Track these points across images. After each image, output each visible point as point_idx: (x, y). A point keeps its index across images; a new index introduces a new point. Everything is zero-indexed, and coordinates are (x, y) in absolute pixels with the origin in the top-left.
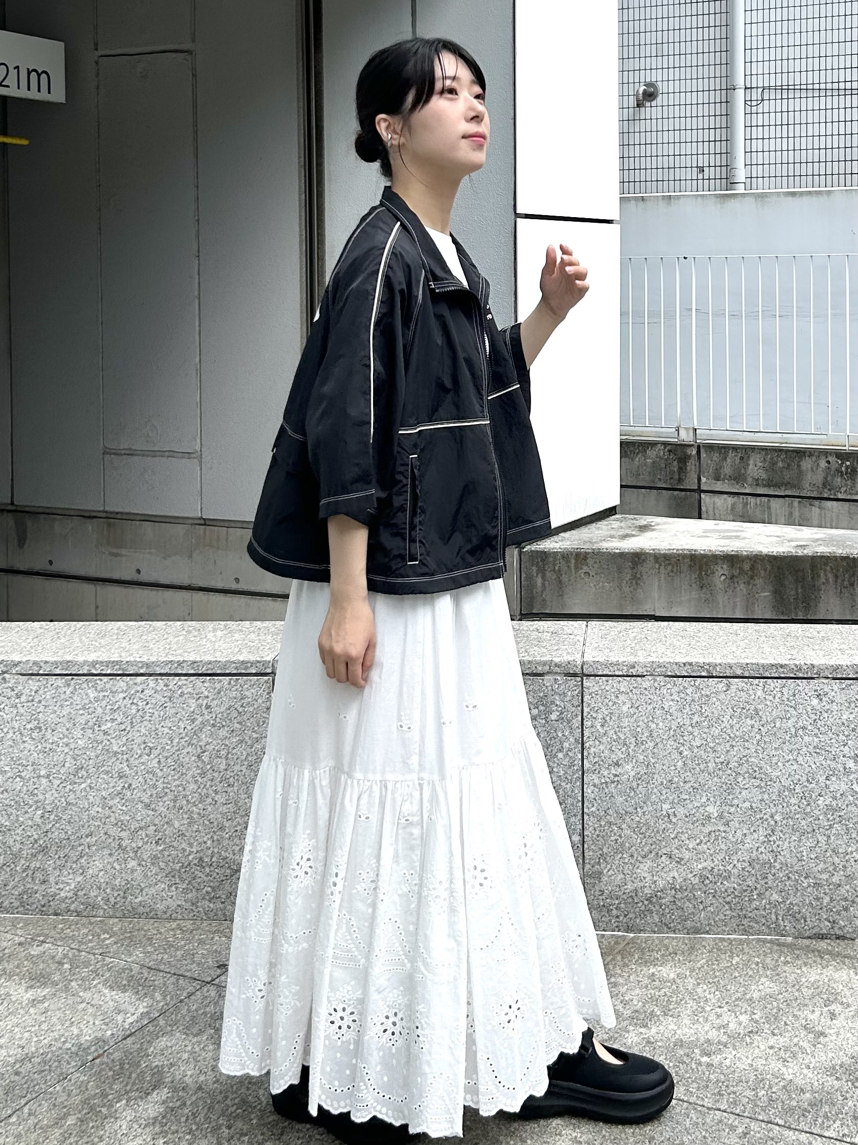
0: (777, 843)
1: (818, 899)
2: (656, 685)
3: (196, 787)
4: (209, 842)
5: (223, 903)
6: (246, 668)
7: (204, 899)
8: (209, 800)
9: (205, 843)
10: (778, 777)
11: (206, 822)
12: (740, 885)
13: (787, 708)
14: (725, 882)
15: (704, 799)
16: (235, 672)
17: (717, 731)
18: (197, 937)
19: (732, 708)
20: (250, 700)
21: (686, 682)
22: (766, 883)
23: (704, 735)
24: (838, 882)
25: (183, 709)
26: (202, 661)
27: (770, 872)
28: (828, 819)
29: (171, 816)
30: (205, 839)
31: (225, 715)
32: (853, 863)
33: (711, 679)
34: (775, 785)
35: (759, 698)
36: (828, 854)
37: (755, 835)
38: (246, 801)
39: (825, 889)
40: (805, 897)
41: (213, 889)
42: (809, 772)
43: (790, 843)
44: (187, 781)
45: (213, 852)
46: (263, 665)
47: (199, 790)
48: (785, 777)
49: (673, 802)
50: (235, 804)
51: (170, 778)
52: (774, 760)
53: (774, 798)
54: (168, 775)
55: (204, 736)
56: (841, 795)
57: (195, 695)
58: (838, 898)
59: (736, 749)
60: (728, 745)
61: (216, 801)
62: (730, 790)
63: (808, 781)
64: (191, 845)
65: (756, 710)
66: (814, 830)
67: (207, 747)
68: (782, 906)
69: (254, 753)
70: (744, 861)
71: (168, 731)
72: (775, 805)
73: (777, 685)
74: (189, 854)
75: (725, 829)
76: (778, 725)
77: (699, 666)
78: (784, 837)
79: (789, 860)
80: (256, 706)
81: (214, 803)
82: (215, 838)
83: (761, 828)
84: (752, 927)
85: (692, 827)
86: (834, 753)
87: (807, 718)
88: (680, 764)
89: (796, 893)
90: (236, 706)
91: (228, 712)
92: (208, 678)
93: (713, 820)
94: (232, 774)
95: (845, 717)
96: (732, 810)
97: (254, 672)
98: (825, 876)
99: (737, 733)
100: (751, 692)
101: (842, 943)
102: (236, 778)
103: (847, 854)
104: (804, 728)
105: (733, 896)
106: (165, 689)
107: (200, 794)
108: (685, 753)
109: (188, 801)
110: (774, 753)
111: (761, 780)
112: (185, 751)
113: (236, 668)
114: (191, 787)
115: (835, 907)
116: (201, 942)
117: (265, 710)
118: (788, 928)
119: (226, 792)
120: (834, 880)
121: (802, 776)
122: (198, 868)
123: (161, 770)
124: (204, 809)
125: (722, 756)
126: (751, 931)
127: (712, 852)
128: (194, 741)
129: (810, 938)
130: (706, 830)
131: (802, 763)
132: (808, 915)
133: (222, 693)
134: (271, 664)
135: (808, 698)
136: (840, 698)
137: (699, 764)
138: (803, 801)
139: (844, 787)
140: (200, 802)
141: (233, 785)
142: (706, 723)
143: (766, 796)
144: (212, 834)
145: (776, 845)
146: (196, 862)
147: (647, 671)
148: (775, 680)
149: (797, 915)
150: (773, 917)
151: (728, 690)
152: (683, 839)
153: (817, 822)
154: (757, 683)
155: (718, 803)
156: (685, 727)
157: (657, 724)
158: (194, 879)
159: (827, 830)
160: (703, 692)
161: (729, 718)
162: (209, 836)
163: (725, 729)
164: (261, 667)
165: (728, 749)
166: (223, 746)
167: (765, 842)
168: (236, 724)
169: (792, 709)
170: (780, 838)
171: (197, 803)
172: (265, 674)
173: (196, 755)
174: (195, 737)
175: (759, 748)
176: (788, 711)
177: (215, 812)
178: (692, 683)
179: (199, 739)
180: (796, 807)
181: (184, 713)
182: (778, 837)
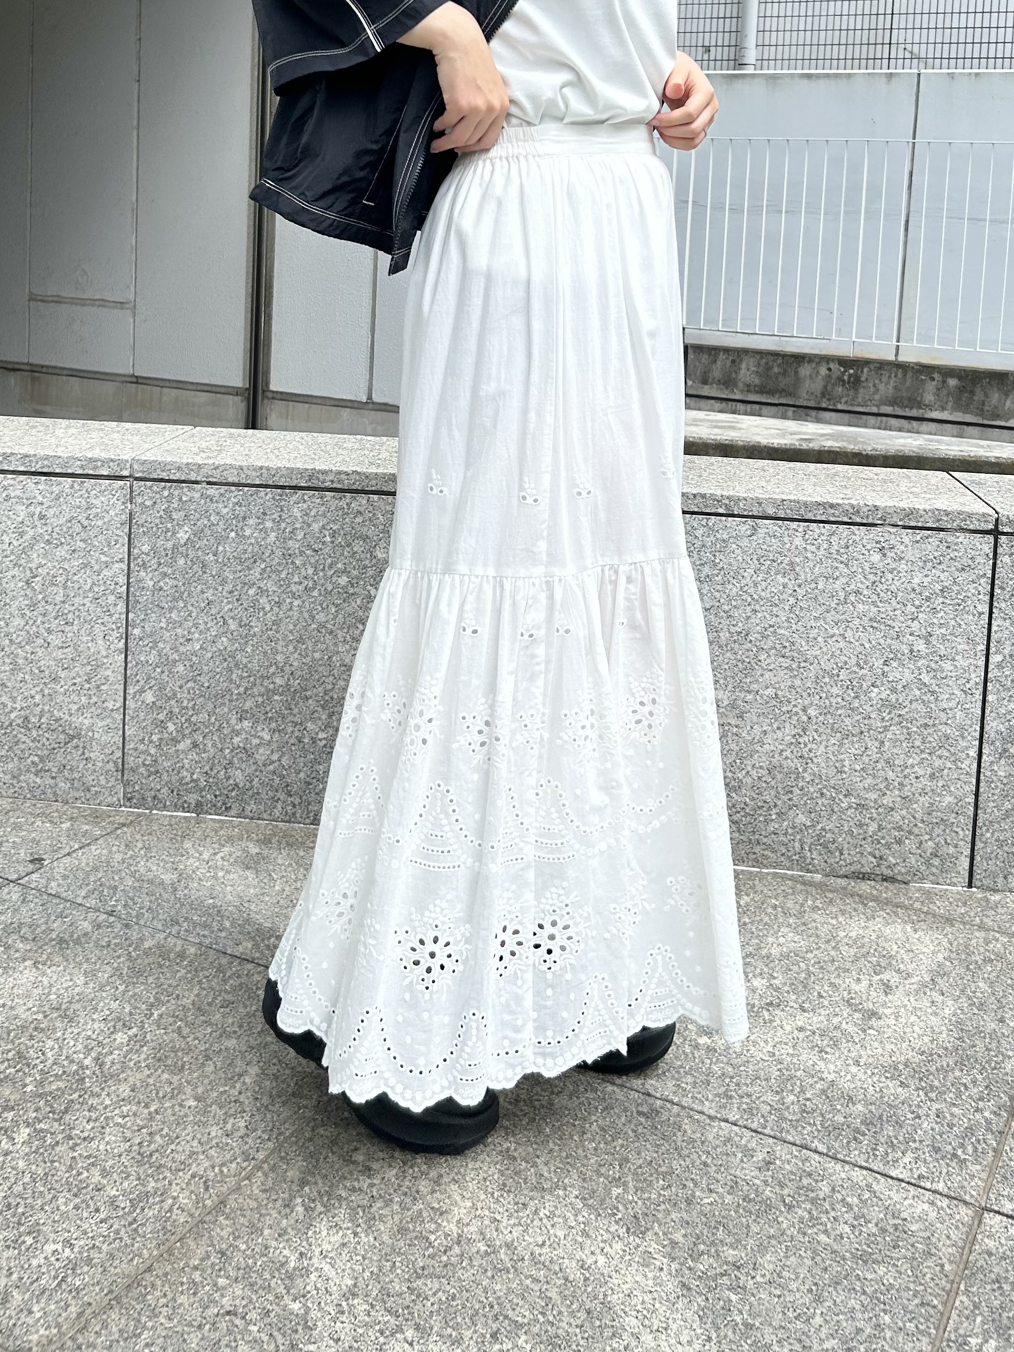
0: (809, 746)
1: (861, 825)
3: (23, 623)
4: (38, 697)
5: (53, 778)
6: (96, 468)
7: (28, 771)
8: (40, 641)
9: (32, 697)
10: (816, 657)
11: (34, 669)
12: (753, 799)
13: (835, 564)
14: (733, 795)
16: (80, 472)
17: (735, 590)
18: (12, 820)
19: (758, 560)
20: (98, 510)
22: (790, 799)
23: (717, 595)
24: (891, 805)
25: (9, 518)
26: (35, 455)
27: (797, 785)
28: (883, 719)
30: (33, 692)
31: (65, 529)
32: (914, 781)
33: (730, 519)
34: (811, 667)
35: (797, 548)
36: (879, 766)
37: (779, 734)
38: (90, 645)
39: (872, 813)
40: (842, 822)
41: (41, 759)
42: (860, 653)
43: (827, 746)
44: (10, 614)
45: (43, 709)
46: (118, 464)
47: (27, 627)
48: (826, 657)
50: (75, 648)
52: (813, 634)
53: (809, 684)
55: (35, 555)
56: (904, 687)
57: (25, 501)
58: (889, 826)
59: (759, 615)
60: (749, 609)
61: (49, 643)
62: (748, 670)
63: (858, 665)
64: (14, 699)
65: (792, 564)
66: (862, 733)
67: (39, 570)
68: (810, 831)
69: (101, 582)
70: (761, 767)
72: (809, 695)
73: (823, 531)
74: (11, 712)
75: (738, 723)
76: (821, 586)
78: (819, 739)
79: (824, 771)
80: (106, 520)
81: (46, 645)
82: (46, 692)
83: (787, 725)
84: (767, 858)
86: (897, 630)
87: (863, 579)
89: (830, 816)
90: (80, 518)
91: (69, 525)
92: (44, 478)
94: (72, 608)
95: (916, 580)
96: (749, 697)
97: (106, 473)
98: (873, 796)
99: (763, 594)
100: (786, 539)
101: (891, 887)
102: (77, 614)
103: (906, 767)
104: (857, 592)
105: (743, 814)
107: (28, 632)
110: (814, 625)
111: (793, 660)
112: (10, 573)
113: (82, 467)
114: (17, 623)
115: (883, 838)
116: (17, 827)
117: (119, 525)
118: (816, 861)
119: (63, 632)
120: (885, 802)
121: (850, 658)
122: (23, 730)
124: (32, 653)
125: (740, 624)
126: (765, 862)
128: (22, 562)
129: (846, 877)
131: (852, 640)
132: (846, 846)
133: (61, 500)
134: (128, 465)
135: (866, 552)
136: (912, 554)
138: (850, 691)
139: (908, 676)
140: (27, 643)
141: (72, 623)
143: (798, 683)
144: (42, 686)
145: (807, 749)
146: (19, 721)
148: (821, 525)
149: (830, 845)
150: (797, 845)
151: (753, 534)
153: (866, 722)
154: (795, 527)
155: (730, 687)
158: (17, 743)
159: (881, 733)
160: (718, 536)
161: (753, 572)
162: (38, 689)
163: (746, 588)
164: (115, 468)
165: (748, 614)
166: (61, 571)
167: (792, 743)
168: (78, 542)
169: (842, 566)
170: (814, 739)
171: (23, 644)
172: (121, 478)
173: (24, 580)
174: (23, 556)
175: (792, 615)
176: (836, 568)
177: (47, 658)
178: (704, 523)
179: (30, 561)
180: (839, 699)
181: (9, 523)
182: (811, 739)
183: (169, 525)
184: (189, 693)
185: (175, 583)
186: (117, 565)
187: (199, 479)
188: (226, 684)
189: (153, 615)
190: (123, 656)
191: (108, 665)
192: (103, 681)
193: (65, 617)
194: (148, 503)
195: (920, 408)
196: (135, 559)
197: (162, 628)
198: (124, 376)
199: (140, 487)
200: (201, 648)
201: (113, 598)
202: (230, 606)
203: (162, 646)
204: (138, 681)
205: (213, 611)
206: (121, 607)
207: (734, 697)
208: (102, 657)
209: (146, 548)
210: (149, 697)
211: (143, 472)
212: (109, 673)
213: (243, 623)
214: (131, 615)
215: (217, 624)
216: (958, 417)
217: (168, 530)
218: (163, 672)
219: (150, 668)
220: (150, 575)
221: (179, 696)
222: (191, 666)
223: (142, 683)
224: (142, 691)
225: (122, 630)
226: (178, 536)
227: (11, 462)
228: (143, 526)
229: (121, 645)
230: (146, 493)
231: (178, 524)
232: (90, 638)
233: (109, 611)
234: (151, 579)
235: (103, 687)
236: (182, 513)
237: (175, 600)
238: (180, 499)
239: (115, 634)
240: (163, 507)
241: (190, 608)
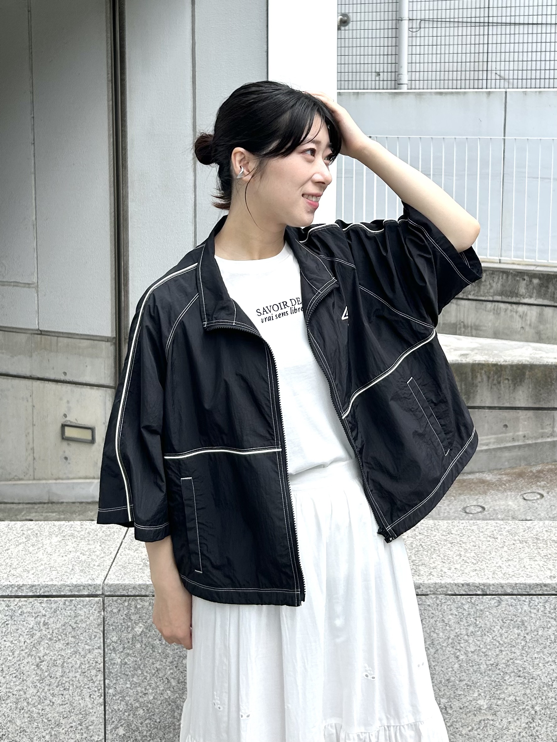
0: (537, 728)
2: (438, 602)
3: (35, 691)
6: (79, 591)
8: (48, 702)
9: (44, 737)
10: (538, 675)
11: (44, 720)
13: (548, 619)
15: (476, 695)
16: (69, 594)
17: (489, 639)
19: (502, 620)
20: (83, 617)
21: (464, 599)
23: (478, 643)
25: (23, 626)
26: (39, 585)
29: (14, 716)
30: (44, 734)
31: (61, 630)
33: (485, 597)
34: (536, 682)
35: (525, 611)
37: (518, 722)
43: (547, 728)
44: (27, 686)
46: (94, 588)
47: (39, 694)
48: (544, 675)
49: (449, 697)
50: (70, 705)
51: (12, 684)
52: (536, 661)
53: (535, 692)
54: (10, 682)
55: (42, 648)
57: (33, 614)
59: (504, 653)
60: (497, 650)
61: (53, 703)
62: (498, 686)
65: (523, 622)
67: (45, 657)
69: (86, 662)
71: (10, 644)
72: (535, 698)
73: (541, 600)
75: (493, 718)
76: (540, 633)
77: (475, 586)
78: (542, 724)
80: (88, 623)
81: (52, 704)
82: (53, 733)
83: (523, 717)
85: (465, 717)
88: (456, 666)
91: (64, 628)
92: (46, 599)
93: (483, 711)
94: (68, 680)
96: (500, 702)
97: (86, 593)
99: (506, 640)
100: (518, 607)
102: (71, 683)
106: (6, 609)
107: (39, 697)
108: (461, 657)
109: (28, 703)
110: (537, 656)
111: (525, 678)
112: (26, 661)
113: (71, 591)
114: (31, 691)
117: (96, 626)
119: (62, 695)
123: (4, 677)
124: (43, 710)
125: (493, 660)
127: (481, 737)
128: (34, 653)
130: (477, 719)
133: (58, 612)
134: (101, 587)
137: (473, 666)
140: (39, 704)
141: (68, 689)
142: (480, 632)
143: (528, 691)
144: (50, 730)
145: (535, 730)
147: (431, 591)
148: (539, 597)
151: (499, 605)
152: (457, 727)
154: (524, 599)
155: (488, 696)
156: (462, 636)
157: (438, 634)
160: (478, 608)
161: (499, 628)
162: (47, 732)
163: (495, 638)
164: (92, 590)
165: (497, 653)
166: (59, 657)
167: (526, 728)
168: (70, 638)
169: (553, 620)
170: (539, 724)
171: (36, 704)
172: (96, 596)
173: (35, 664)
174: (34, 649)
175: (524, 652)
176: (549, 622)
177: (53, 712)
178: (469, 600)
179: (38, 651)
180: (553, 700)
181: (24, 629)
182: (537, 724)
183: (129, 624)
184: (147, 727)
185: (135, 659)
186: (96, 651)
187: (147, 594)
188: (171, 720)
189: (121, 680)
190: (103, 707)
191: (93, 713)
192: (91, 724)
193: (63, 685)
194: (115, 611)
195: (517, 297)
196: (108, 646)
197: (127, 688)
198: (32, 330)
199: (109, 601)
200: (154, 698)
201: (95, 671)
202: (172, 671)
203: (128, 699)
204: (113, 722)
205: (161, 675)
206: (100, 677)
207: (490, 703)
208: (89, 708)
209: (115, 639)
210: (121, 731)
211: (111, 591)
212: (94, 718)
213: (180, 681)
214: (107, 681)
215: (163, 682)
216: (540, 301)
217: (128, 627)
218: (129, 715)
219: (121, 713)
220: (118, 655)
221: (140, 729)
222: (148, 710)
223: (116, 722)
224: (116, 728)
225: (102, 691)
226: (136, 630)
227: (23, 590)
228: (112, 625)
229: (101, 700)
230: (113, 605)
231: (135, 623)
232: (80, 698)
233: (92, 680)
234: (119, 658)
235: (90, 727)
236: (138, 616)
237: (135, 669)
238: (136, 607)
239: (97, 694)
240: (125, 613)
241: (145, 674)
